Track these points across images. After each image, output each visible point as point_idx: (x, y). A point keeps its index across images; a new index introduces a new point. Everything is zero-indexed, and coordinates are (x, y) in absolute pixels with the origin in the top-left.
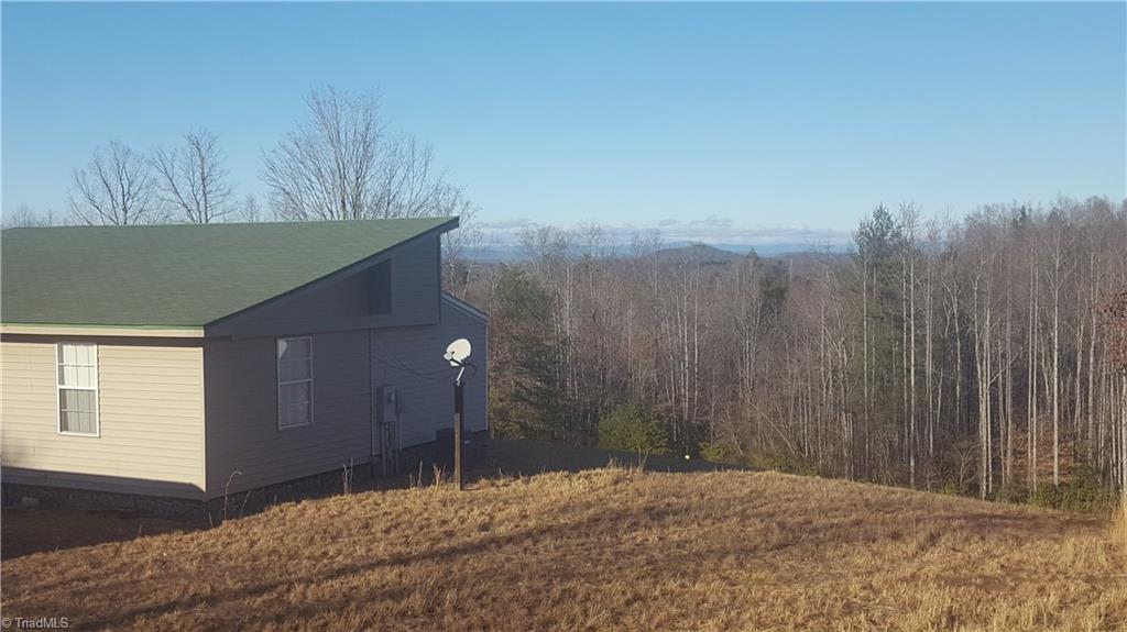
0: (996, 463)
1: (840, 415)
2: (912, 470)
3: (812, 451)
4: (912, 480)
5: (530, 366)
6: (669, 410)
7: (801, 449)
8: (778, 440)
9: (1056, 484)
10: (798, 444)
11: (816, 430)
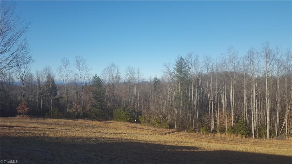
0: (215, 121)
1: (173, 108)
2: (193, 123)
3: (166, 118)
4: (193, 126)
5: (95, 98)
6: (132, 108)
7: (164, 117)
8: (158, 115)
9: (233, 126)
10: (163, 116)
11: (167, 112)
